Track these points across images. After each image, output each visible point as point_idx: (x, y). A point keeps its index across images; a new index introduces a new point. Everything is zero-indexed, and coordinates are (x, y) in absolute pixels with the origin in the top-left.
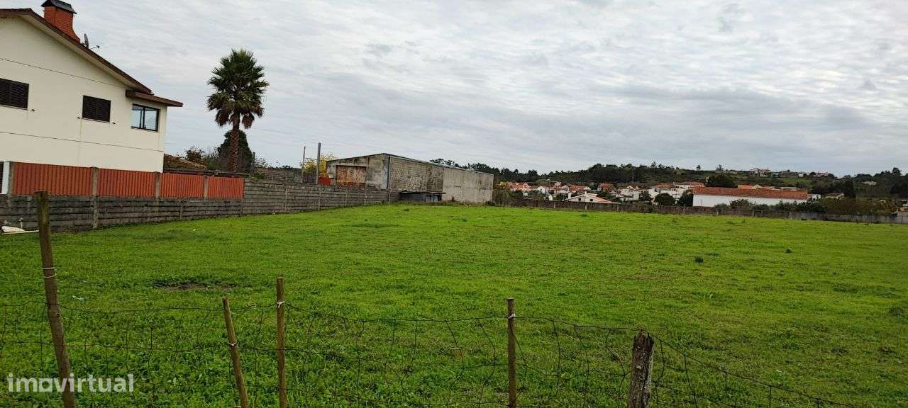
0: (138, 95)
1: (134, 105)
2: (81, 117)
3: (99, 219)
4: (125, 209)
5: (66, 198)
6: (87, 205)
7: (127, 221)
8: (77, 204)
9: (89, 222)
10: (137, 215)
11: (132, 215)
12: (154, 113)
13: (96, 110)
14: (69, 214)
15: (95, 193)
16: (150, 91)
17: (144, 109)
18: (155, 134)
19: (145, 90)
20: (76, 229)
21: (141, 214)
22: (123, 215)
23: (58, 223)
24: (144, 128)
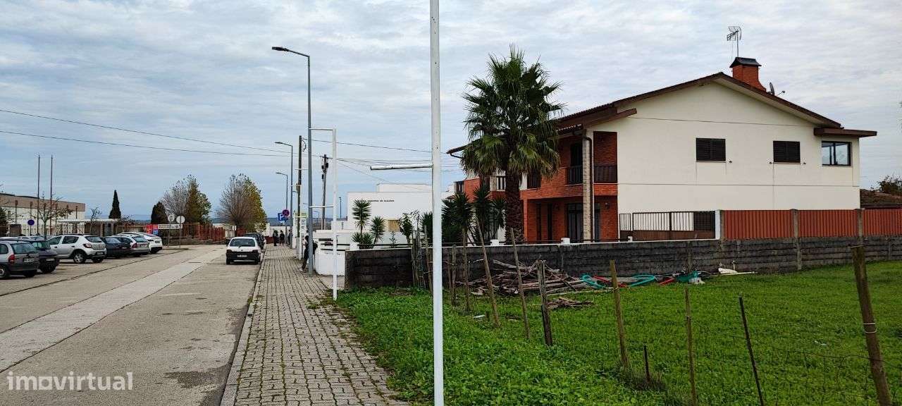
0: (828, 131)
1: (823, 142)
2: (773, 162)
3: (803, 260)
4: (827, 250)
5: (770, 241)
6: (790, 247)
7: (830, 262)
8: (781, 246)
9: (793, 263)
10: (840, 255)
11: (835, 256)
12: (845, 147)
13: (786, 153)
14: (774, 255)
15: (796, 235)
16: (840, 125)
17: (835, 144)
18: (848, 169)
19: (833, 124)
20: (783, 271)
21: (845, 255)
22: (827, 256)
23: (765, 265)
24: (836, 164)
